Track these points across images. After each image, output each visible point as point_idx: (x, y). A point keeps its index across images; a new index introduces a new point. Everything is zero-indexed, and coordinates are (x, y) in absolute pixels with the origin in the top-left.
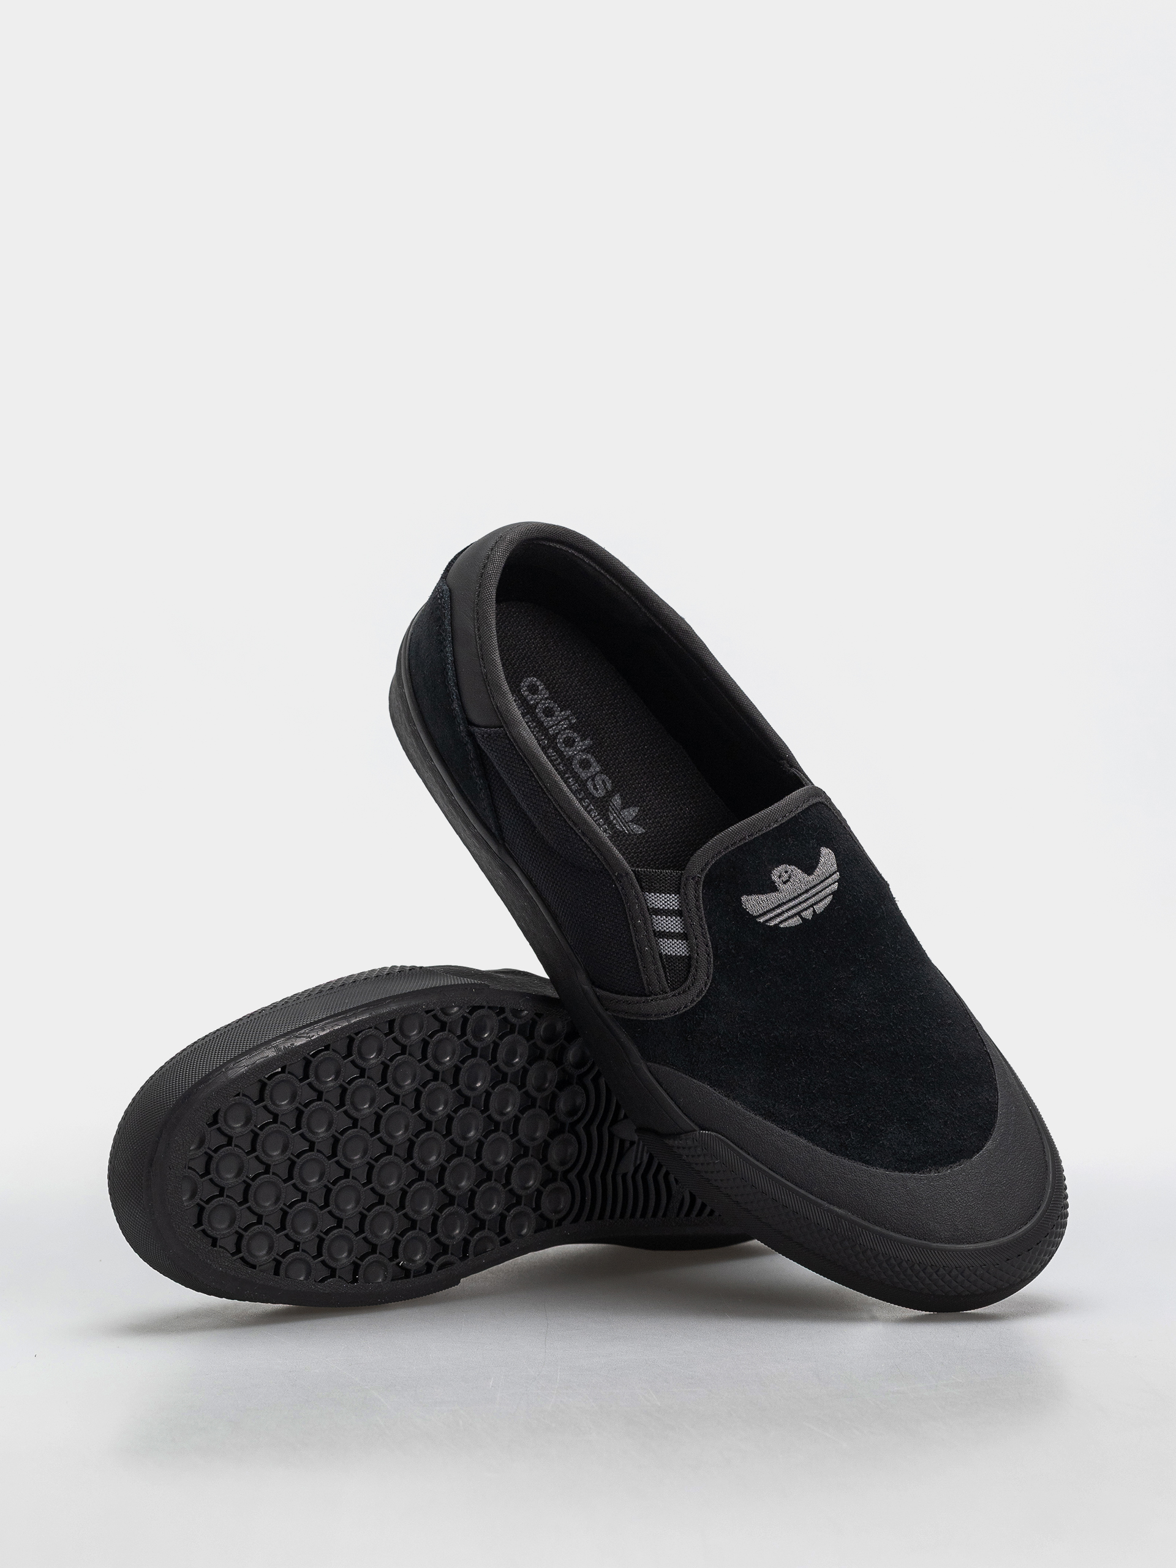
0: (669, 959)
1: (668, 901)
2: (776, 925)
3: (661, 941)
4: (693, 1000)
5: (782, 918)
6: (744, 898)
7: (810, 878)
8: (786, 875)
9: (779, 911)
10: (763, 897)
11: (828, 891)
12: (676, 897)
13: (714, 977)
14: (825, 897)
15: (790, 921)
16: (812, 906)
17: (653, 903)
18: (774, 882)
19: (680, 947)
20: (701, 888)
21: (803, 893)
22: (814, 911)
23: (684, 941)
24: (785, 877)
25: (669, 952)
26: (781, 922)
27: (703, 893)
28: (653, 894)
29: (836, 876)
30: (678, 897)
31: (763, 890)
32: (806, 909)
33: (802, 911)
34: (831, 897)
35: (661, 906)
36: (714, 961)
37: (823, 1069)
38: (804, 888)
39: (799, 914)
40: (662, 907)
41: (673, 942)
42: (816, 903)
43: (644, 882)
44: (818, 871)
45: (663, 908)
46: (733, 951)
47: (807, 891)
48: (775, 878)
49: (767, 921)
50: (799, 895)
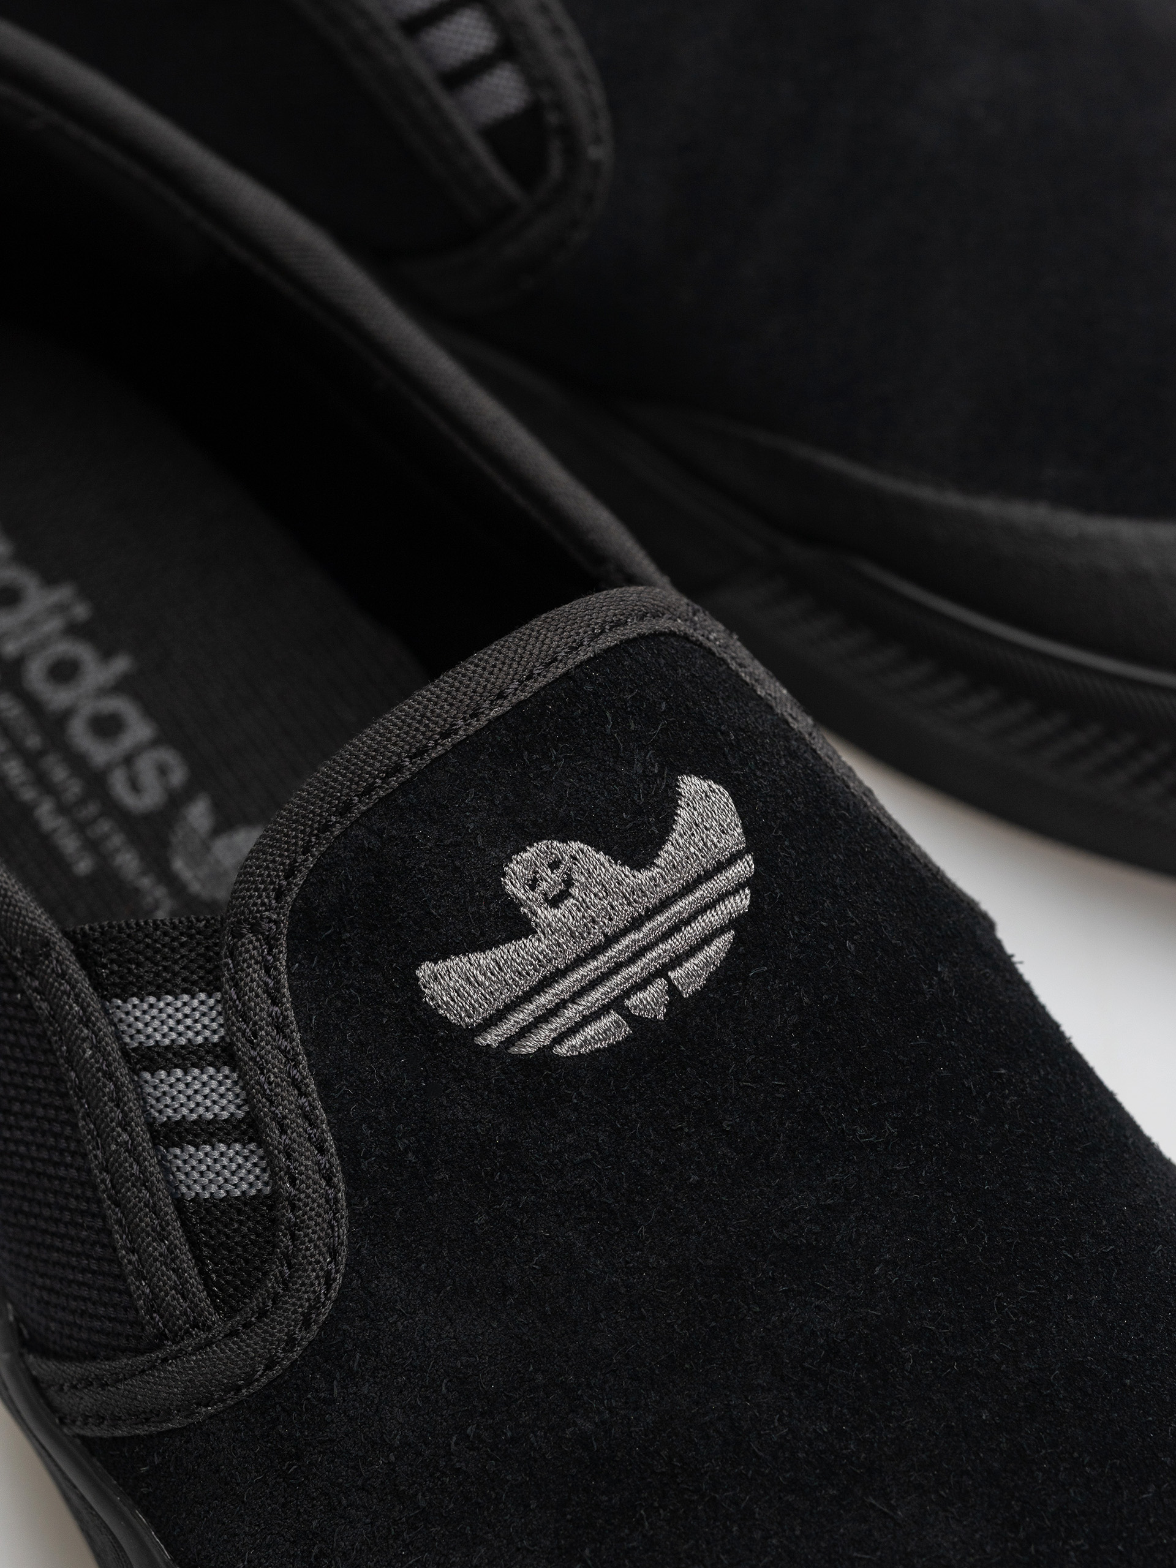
0: (208, 1211)
1: (186, 1016)
2: (544, 1052)
3: (176, 1157)
4: (291, 1342)
5: (559, 1023)
6: (425, 971)
7: (643, 876)
8: (555, 876)
9: (545, 1000)
10: (485, 959)
11: (713, 918)
12: (212, 1002)
13: (354, 1252)
14: (707, 940)
15: (589, 1031)
16: (661, 972)
17: (139, 1032)
18: (513, 904)
19: (239, 1166)
20: (283, 957)
21: (624, 932)
22: (672, 990)
23: (252, 1146)
24: (550, 880)
25: (204, 1188)
26: (559, 1040)
27: (289, 973)
28: (136, 1001)
29: (744, 867)
30: (217, 1002)
31: (483, 934)
32: (641, 985)
33: (627, 994)
34: (729, 936)
35: (164, 1036)
36: (348, 1197)
37: (758, 1535)
38: (625, 913)
39: (617, 1004)
40: (167, 1042)
41: (216, 1154)
42: (677, 961)
43: (104, 966)
44: (668, 853)
45: (173, 1041)
46: (411, 1157)
47: (636, 924)
48: (515, 889)
49: (511, 1041)
50: (611, 940)
